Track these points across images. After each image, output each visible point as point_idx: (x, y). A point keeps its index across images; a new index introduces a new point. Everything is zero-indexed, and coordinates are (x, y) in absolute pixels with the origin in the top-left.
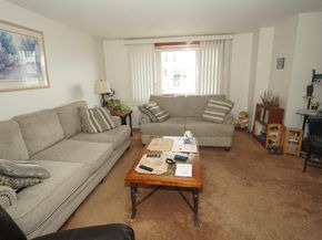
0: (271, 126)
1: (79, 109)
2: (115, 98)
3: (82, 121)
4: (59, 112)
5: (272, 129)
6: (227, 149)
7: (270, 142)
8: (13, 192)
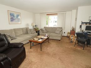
0: (72, 35)
1: (27, 29)
2: (37, 27)
3: (27, 31)
4: (22, 29)
5: (72, 36)
6: (60, 40)
7: (71, 40)
8: (11, 40)
